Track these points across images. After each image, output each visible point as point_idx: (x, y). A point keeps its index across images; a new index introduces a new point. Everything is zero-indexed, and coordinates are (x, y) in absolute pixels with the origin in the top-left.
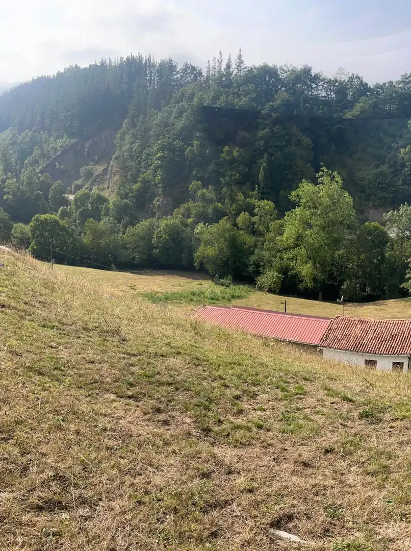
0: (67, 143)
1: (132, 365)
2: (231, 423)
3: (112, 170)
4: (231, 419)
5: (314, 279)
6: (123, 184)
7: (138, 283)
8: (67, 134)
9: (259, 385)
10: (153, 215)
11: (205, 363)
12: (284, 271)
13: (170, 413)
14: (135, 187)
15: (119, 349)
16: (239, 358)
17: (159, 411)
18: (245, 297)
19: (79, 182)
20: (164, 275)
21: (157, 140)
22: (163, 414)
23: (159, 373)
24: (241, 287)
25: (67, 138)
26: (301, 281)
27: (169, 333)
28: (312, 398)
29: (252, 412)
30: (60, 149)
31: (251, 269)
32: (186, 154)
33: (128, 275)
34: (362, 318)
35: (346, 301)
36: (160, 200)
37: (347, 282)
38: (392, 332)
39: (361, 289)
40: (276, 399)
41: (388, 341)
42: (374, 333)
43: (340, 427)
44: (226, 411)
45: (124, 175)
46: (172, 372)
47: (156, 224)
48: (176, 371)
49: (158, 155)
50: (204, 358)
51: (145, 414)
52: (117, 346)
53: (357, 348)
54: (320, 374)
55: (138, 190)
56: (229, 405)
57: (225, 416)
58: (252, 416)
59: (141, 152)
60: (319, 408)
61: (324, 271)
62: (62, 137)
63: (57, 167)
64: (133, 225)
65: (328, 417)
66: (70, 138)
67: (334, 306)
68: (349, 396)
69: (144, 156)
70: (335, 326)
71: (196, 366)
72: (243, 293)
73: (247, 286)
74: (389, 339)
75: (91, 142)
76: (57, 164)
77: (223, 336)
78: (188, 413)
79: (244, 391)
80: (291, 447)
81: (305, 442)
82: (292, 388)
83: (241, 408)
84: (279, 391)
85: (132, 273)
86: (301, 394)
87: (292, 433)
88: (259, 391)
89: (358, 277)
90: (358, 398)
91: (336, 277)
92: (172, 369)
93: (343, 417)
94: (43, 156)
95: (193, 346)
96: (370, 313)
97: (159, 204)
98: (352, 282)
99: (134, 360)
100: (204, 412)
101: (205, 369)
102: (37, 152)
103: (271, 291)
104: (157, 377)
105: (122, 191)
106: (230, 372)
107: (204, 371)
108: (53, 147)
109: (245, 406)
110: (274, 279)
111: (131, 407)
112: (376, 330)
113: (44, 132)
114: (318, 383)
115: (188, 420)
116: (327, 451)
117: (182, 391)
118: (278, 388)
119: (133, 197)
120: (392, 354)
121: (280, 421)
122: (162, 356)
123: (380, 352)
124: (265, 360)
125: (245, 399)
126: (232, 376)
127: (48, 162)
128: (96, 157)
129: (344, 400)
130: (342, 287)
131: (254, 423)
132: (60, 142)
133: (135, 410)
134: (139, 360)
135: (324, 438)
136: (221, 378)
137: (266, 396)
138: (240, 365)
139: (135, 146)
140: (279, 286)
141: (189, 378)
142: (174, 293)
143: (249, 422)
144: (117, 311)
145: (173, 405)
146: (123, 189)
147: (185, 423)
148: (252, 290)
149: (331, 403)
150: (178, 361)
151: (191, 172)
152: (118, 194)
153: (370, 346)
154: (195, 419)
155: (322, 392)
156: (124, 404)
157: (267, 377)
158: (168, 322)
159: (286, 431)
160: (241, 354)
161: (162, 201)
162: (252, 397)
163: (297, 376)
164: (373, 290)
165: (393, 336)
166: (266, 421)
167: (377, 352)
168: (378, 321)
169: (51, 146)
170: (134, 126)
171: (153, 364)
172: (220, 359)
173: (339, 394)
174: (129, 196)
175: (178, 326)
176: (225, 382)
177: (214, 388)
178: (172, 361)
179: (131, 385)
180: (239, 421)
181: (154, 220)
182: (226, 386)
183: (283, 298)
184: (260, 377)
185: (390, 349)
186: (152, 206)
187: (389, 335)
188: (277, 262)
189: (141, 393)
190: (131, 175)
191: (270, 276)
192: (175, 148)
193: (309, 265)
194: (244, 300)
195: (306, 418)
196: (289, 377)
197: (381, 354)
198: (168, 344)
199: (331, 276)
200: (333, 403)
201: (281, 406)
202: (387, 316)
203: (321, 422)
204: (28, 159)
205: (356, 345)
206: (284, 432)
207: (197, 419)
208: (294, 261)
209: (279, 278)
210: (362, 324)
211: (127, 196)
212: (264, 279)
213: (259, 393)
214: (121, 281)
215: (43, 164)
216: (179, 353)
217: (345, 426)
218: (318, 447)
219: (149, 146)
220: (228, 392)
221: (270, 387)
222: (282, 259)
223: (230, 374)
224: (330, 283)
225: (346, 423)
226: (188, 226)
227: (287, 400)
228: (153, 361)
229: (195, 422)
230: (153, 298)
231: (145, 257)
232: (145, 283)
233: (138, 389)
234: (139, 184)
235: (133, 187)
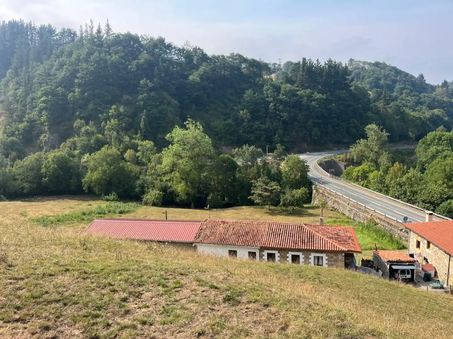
1: (20, 289)
2: (119, 324)
4: (119, 321)
5: (187, 194)
6: (9, 124)
7: (28, 210)
9: (144, 285)
10: (41, 149)
11: (93, 276)
12: (164, 189)
13: (59, 329)
14: (21, 126)
15: (6, 275)
16: (126, 265)
17: (47, 328)
18: (133, 211)
20: (54, 200)
21: (41, 87)
22: (51, 331)
23: (47, 292)
24: (130, 204)
26: (178, 196)
27: (58, 252)
28: (187, 289)
29: (138, 310)
31: (137, 190)
32: (68, 98)
33: (19, 203)
34: (224, 220)
35: (211, 208)
36: (47, 136)
37: (211, 194)
38: (245, 230)
39: (221, 199)
40: (158, 295)
41: (244, 236)
42: (233, 230)
43: (209, 311)
44: (114, 314)
45: (10, 116)
46: (60, 290)
47: (44, 156)
48: (64, 287)
49: (42, 99)
50: (92, 271)
51: (33, 334)
52: (4, 273)
53: (222, 242)
54: (193, 269)
55: (23, 129)
56: (117, 308)
57: (113, 319)
58: (137, 314)
59: (25, 97)
60: (193, 297)
61: (193, 188)
64: (21, 158)
65: (200, 304)
67: (203, 212)
68: (215, 284)
69: (28, 100)
70: (205, 227)
71: (84, 279)
72: (132, 209)
73: (135, 203)
74: (244, 235)
77: (113, 247)
78: (77, 325)
79: (130, 293)
80: (171, 336)
81: (182, 329)
82: (171, 284)
83: (128, 309)
84: (160, 288)
85: (21, 201)
86: (178, 288)
87: (171, 324)
88: (143, 290)
89: (218, 191)
90: (222, 285)
91: (203, 191)
92: (60, 287)
93: (211, 302)
95: (81, 262)
96: (229, 215)
97: (46, 140)
98: (215, 194)
99: (21, 283)
100: (92, 322)
101: (93, 280)
103: (154, 205)
104: (46, 296)
105: (8, 130)
106: (119, 278)
107: (92, 283)
109: (131, 306)
110: (156, 196)
111: (19, 331)
112: (234, 228)
114: (191, 276)
115: (77, 332)
116: (200, 334)
117: (71, 305)
118: (159, 285)
119: (19, 134)
120: (248, 246)
121: (161, 314)
122: (50, 275)
123: (238, 244)
124: (149, 263)
125: (131, 299)
126: (120, 281)
129: (211, 288)
130: (208, 198)
131: (139, 321)
133: (23, 332)
134: (26, 283)
135: (197, 323)
136: (110, 284)
137: (149, 294)
138: (127, 270)
139: (20, 92)
140: (161, 201)
141: (78, 291)
142: (66, 215)
143: (135, 320)
144: (4, 239)
145: (62, 321)
146: (9, 129)
147: (74, 335)
148: (139, 205)
149: (202, 292)
150: (66, 278)
151: (74, 112)
152: (4, 132)
153: (231, 240)
154: (83, 329)
155: (194, 283)
156: (10, 328)
157: (150, 278)
158: (57, 243)
159: (166, 323)
160: (128, 261)
161: (48, 137)
162: (137, 297)
163: (175, 273)
164: (229, 199)
165: (247, 232)
166: (149, 316)
167: (237, 244)
168: (235, 221)
170: (17, 75)
171: (41, 284)
172: (110, 268)
173: (208, 283)
174: (16, 134)
175: (68, 244)
176: (113, 288)
177: (104, 295)
178: (60, 279)
179: (18, 308)
180: (127, 321)
181: (42, 153)
182: (115, 291)
183: (164, 209)
184: (144, 278)
185: (245, 242)
186: (39, 141)
187: (244, 232)
188: (158, 183)
189: (28, 315)
190: (16, 116)
191: (153, 194)
192: (59, 94)
193: (182, 184)
194: (132, 214)
195: (183, 308)
196: (169, 274)
197: (239, 246)
198: (56, 264)
199: (199, 192)
200: (203, 291)
201: (162, 301)
202: (241, 217)
203: (194, 309)
205: (221, 240)
206: (164, 324)
207: (85, 330)
208: (171, 182)
209: (160, 194)
210: (224, 224)
211: (13, 134)
212: (149, 197)
213: (144, 292)
214: (11, 210)
216: (67, 270)
217: (213, 310)
218: (193, 332)
219: (33, 92)
220: (116, 296)
221: (153, 285)
222: (161, 181)
223: (118, 281)
224: (199, 195)
225: (214, 308)
226: (75, 157)
227: (167, 294)
228: (41, 282)
229: (84, 332)
230: (44, 222)
231: (35, 186)
232: (36, 209)
233: (25, 311)
234: (26, 123)
235: (19, 126)
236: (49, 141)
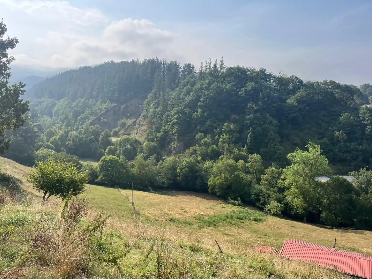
0: (109, 106)
3: (140, 123)
6: (151, 133)
8: (109, 101)
10: (170, 153)
14: (159, 135)
19: (117, 129)
21: (174, 108)
25: (109, 103)
30: (105, 110)
32: (193, 116)
36: (176, 143)
45: (150, 126)
49: (175, 117)
55: (160, 137)
59: (162, 114)
62: (106, 102)
63: (102, 120)
66: (111, 103)
69: (165, 116)
75: (125, 105)
94: (92, 114)
97: (175, 146)
105: (149, 137)
108: (99, 109)
113: (92, 100)
119: (157, 141)
127: (95, 117)
128: (128, 115)
132: (104, 105)
139: (158, 110)
146: (151, 136)
151: (196, 127)
152: (146, 138)
169: (98, 107)
174: (154, 140)
186: (170, 147)
190: (156, 127)
192: (186, 113)
204: (81, 116)
215: (92, 118)
219: (168, 111)
226: (199, 162)
231: (171, 182)
234: (162, 133)
236: (176, 148)
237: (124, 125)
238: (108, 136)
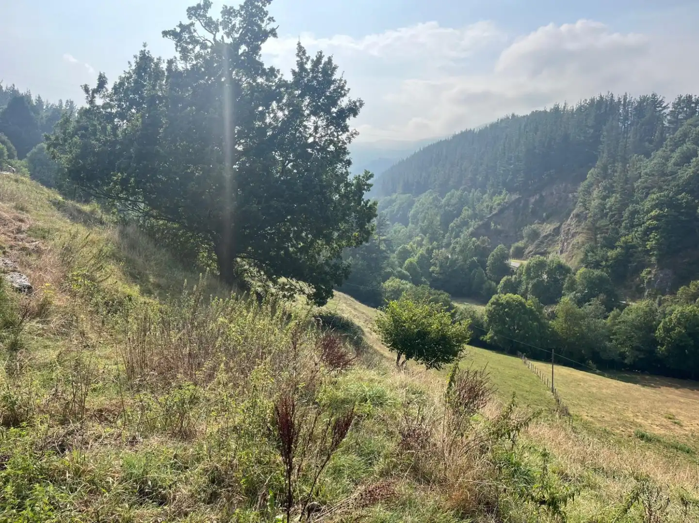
0: (505, 201)
3: (569, 229)
6: (592, 249)
8: (506, 190)
10: (640, 292)
14: (611, 253)
19: (520, 244)
25: (506, 194)
30: (498, 208)
32: (698, 211)
36: (653, 272)
45: (591, 237)
49: (652, 214)
55: (615, 259)
62: (500, 193)
63: (493, 227)
66: (510, 194)
69: (626, 214)
75: (537, 197)
76: (493, 224)
94: (474, 216)
97: (650, 278)
102: (466, 212)
105: (589, 258)
108: (487, 206)
113: (476, 191)
119: (607, 266)
127: (481, 223)
128: (545, 214)
132: (497, 199)
146: (592, 256)
152: (583, 261)
161: (655, 274)
169: (485, 204)
170: (606, 176)
174: (601, 266)
186: (639, 279)
192: (681, 204)
204: (454, 221)
215: (474, 225)
234: (619, 250)
235: (609, 254)
236: (655, 281)
237: (535, 235)
238: (505, 257)
